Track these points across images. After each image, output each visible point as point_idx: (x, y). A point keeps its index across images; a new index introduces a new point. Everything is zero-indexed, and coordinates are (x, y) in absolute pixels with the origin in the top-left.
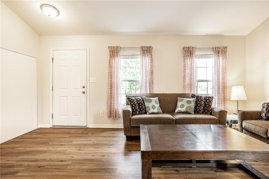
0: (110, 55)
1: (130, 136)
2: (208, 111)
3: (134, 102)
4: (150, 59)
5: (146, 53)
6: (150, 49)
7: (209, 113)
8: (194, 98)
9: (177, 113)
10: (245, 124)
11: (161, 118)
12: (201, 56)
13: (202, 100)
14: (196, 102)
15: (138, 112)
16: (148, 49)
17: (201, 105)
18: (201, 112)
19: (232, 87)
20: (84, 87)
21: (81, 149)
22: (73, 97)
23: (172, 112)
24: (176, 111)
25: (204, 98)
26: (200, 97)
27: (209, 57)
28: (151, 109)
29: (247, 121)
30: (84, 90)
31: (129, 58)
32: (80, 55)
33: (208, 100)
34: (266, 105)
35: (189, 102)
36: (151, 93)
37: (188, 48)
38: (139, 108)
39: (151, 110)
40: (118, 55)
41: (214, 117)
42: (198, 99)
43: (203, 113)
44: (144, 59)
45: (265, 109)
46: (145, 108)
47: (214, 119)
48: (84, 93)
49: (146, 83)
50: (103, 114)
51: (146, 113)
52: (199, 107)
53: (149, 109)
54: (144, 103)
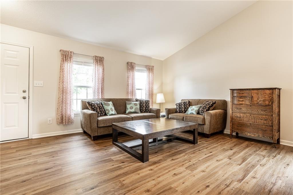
0: (63, 59)
1: (97, 136)
2: (148, 110)
3: (95, 106)
4: (102, 68)
5: (99, 62)
6: (103, 59)
7: (149, 112)
8: (138, 101)
9: (128, 113)
10: (170, 116)
11: (122, 117)
12: (139, 71)
13: (144, 103)
14: (140, 104)
15: (100, 115)
16: (101, 59)
17: (144, 106)
18: (143, 112)
19: (157, 94)
20: (24, 92)
21: (55, 156)
22: (4, 103)
23: (124, 113)
24: (127, 112)
25: (144, 102)
26: (142, 101)
27: (144, 72)
28: (110, 111)
29: (171, 114)
30: (26, 95)
31: (82, 65)
32: (18, 52)
33: (147, 102)
34: (178, 104)
35: (136, 105)
36: (103, 98)
37: (131, 63)
38: (100, 111)
39: (111, 113)
40: (71, 60)
41: (153, 114)
42: (141, 103)
43: (145, 112)
44: (97, 67)
45: (178, 107)
46: (105, 110)
47: (152, 115)
48: (24, 98)
49: (98, 89)
50: (51, 121)
51: (106, 115)
52: (142, 108)
53: (109, 111)
54: (103, 106)
